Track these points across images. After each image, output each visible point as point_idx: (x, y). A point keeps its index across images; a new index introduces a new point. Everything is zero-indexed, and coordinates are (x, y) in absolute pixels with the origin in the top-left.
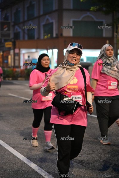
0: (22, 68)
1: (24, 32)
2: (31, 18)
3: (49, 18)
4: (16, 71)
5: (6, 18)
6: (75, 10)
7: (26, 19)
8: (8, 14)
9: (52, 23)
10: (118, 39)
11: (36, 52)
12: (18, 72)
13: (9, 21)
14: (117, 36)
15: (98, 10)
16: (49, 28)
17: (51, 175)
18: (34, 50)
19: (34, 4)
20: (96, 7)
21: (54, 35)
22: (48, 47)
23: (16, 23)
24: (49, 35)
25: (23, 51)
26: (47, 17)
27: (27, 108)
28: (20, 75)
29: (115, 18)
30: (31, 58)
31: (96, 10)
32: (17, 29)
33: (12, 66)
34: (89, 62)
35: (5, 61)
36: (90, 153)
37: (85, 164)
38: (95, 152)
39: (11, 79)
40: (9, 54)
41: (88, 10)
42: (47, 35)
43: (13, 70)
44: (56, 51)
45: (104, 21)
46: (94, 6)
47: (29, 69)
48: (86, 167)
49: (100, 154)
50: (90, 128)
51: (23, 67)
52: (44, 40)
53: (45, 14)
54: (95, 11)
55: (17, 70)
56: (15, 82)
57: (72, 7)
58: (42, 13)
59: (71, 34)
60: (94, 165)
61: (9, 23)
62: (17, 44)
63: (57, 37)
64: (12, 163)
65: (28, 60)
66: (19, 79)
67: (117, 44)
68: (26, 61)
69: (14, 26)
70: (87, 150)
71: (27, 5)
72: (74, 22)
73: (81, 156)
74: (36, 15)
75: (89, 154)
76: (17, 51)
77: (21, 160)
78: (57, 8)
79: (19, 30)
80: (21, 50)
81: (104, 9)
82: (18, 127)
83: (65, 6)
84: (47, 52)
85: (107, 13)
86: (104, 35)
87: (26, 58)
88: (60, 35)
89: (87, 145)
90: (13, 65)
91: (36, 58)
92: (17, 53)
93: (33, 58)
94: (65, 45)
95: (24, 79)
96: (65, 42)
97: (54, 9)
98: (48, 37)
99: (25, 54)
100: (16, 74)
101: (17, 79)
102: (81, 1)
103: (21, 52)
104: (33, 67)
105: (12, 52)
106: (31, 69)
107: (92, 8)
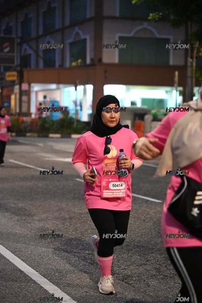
0: (33, 116)
1: (38, 56)
2: (49, 31)
3: (80, 32)
4: (23, 122)
5: (8, 31)
6: (122, 18)
7: (41, 32)
8: (11, 25)
9: (85, 40)
10: (194, 68)
11: (58, 88)
12: (27, 122)
13: (13, 36)
15: (161, 19)
16: (79, 49)
17: (75, 301)
18: (54, 86)
19: (55, 8)
20: (157, 13)
21: (88, 61)
22: (78, 82)
23: (25, 39)
24: (80, 61)
25: (36, 87)
26: (77, 29)
27: (40, 185)
28: (29, 128)
29: (190, 33)
30: (48, 99)
31: (157, 19)
32: (25, 50)
33: (16, 113)
34: (145, 107)
35: (6, 104)
36: (142, 263)
37: (132, 282)
38: (151, 261)
39: (14, 134)
40: (12, 91)
41: (146, 20)
42: (76, 60)
43: (18, 120)
44: (90, 88)
45: (171, 38)
46: (155, 13)
47: (45, 119)
48: (134, 287)
49: (158, 264)
50: (144, 220)
51: (36, 115)
52: (71, 68)
53: (72, 25)
54: (156, 21)
55: (25, 119)
56: (20, 140)
57: (118, 14)
58: (67, 23)
59: (116, 61)
60: (148, 284)
61: (13, 38)
62: (25, 74)
63: (93, 64)
64: (10, 278)
65: (44, 102)
66: (28, 134)
67: (192, 77)
68: (40, 104)
69: (20, 44)
71: (43, 9)
72: (120, 38)
73: (126, 267)
74: (58, 25)
75: (141, 265)
76: (25, 86)
77: (25, 274)
78: (93, 14)
79: (30, 52)
80: (32, 85)
81: (172, 17)
83: (107, 12)
84: (76, 89)
85: (176, 24)
86: (171, 63)
87: (41, 99)
88: (97, 61)
90: (18, 111)
91: (58, 99)
92: (26, 91)
93: (52, 100)
94: (106, 78)
95: (36, 135)
96: (106, 72)
97: (88, 16)
98: (77, 64)
99: (39, 93)
100: (23, 125)
101: (24, 136)
102: (134, 2)
103: (32, 89)
104: (51, 116)
105: (17, 88)
106: (47, 117)
107: (151, 15)
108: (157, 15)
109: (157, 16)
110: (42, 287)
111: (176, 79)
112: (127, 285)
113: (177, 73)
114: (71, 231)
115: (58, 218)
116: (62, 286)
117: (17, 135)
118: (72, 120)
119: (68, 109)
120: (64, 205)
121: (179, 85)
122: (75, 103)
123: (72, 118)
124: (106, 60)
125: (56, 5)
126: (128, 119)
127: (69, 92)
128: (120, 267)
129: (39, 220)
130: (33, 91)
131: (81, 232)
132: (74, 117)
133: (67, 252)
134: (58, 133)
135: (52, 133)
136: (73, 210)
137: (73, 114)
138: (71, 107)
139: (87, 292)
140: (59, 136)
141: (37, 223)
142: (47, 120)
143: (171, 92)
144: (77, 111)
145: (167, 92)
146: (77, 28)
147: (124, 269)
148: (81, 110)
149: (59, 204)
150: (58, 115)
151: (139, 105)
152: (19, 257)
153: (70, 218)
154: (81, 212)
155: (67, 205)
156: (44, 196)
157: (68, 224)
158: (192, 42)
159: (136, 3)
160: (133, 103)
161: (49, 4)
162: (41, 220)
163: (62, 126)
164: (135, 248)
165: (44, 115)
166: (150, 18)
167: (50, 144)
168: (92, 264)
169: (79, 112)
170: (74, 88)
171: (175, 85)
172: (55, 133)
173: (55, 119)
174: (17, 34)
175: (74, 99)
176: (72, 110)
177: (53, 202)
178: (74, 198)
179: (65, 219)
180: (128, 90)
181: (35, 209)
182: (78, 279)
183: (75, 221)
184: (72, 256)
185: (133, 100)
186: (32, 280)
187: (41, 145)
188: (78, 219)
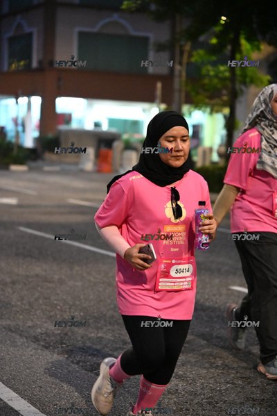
3: (24, 23)
6: (84, 5)
9: (30, 35)
10: (184, 78)
14: (180, 71)
16: (21, 47)
17: (25, 399)
21: (35, 64)
22: (20, 92)
24: (22, 63)
29: (178, 30)
31: (134, 9)
34: (114, 130)
36: (118, 346)
41: (116, 8)
42: (17, 62)
44: (37, 101)
45: (152, 37)
52: (10, 73)
53: (13, 13)
54: (132, 12)
58: (6, 10)
63: (41, 69)
67: (180, 91)
70: (110, 340)
72: (82, 35)
81: (153, 7)
84: (17, 102)
85: (159, 17)
86: (151, 70)
88: (48, 64)
89: (109, 327)
94: (59, 87)
96: (59, 80)
98: (19, 66)
107: (125, 3)
108: (135, 3)
109: (134, 5)
111: (159, 92)
113: (159, 85)
116: (5, 378)
118: (11, 147)
119: (4, 130)
121: (163, 101)
122: (15, 121)
123: (10, 143)
126: (90, 146)
127: (7, 106)
131: (29, 302)
132: (14, 140)
133: (11, 330)
136: (16, 270)
137: (12, 137)
138: (10, 127)
139: (41, 387)
144: (17, 133)
145: (144, 111)
146: (19, 17)
148: (24, 131)
151: (105, 127)
153: (13, 283)
154: (28, 274)
157: (9, 290)
158: (183, 43)
160: (97, 125)
164: (106, 326)
168: (47, 348)
169: (21, 134)
171: (158, 101)
175: (14, 115)
176: (11, 131)
179: (5, 284)
180: (90, 105)
182: (28, 368)
183: (20, 287)
184: (18, 337)
185: (96, 121)
188: (25, 284)
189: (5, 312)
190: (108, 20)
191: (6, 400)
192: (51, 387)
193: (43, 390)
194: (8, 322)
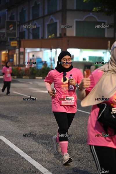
0: (27, 67)
1: (29, 32)
2: (36, 17)
3: (53, 18)
4: (21, 70)
5: (12, 18)
6: (78, 10)
7: (31, 18)
8: (14, 14)
9: (56, 23)
11: (41, 51)
12: (23, 70)
13: (15, 20)
15: (101, 11)
16: (53, 28)
17: (51, 172)
18: (38, 49)
19: (39, 4)
20: (98, 7)
21: (58, 35)
22: (52, 47)
23: (22, 23)
25: (28, 50)
27: (31, 106)
28: (24, 73)
30: (35, 57)
31: (98, 11)
32: (22, 29)
33: (17, 65)
34: (91, 61)
35: (11, 60)
37: (84, 162)
39: (15, 77)
40: (14, 52)
41: (91, 11)
42: (51, 35)
43: (18, 69)
45: (106, 21)
46: (96, 7)
47: (33, 68)
48: (85, 165)
51: (28, 66)
52: (48, 39)
53: (49, 14)
54: (97, 12)
55: (22, 68)
56: (19, 80)
57: (75, 8)
58: (46, 13)
59: (74, 35)
60: (93, 163)
61: (15, 22)
62: (22, 43)
63: (61, 37)
65: (33, 59)
66: (24, 77)
69: (19, 26)
70: (86, 148)
71: (32, 5)
72: (77, 22)
73: (80, 153)
74: (41, 14)
76: (22, 50)
78: (61, 8)
80: (26, 49)
81: (106, 10)
82: (21, 124)
83: (69, 7)
84: (51, 51)
85: (109, 14)
86: (106, 36)
87: (31, 57)
88: (63, 34)
90: (18, 63)
91: (41, 57)
92: (22, 52)
93: (38, 57)
94: (68, 44)
95: (28, 77)
96: (68, 41)
97: (58, 9)
98: (52, 36)
99: (30, 53)
100: (21, 72)
101: (22, 78)
102: (84, 1)
103: (26, 51)
104: (37, 66)
105: (17, 50)
106: (35, 67)
107: (94, 8)
108: (98, 8)
110: (32, 165)
111: (109, 45)
112: (80, 164)
113: (109, 42)
114: (49, 132)
115: (41, 125)
116: (43, 164)
117: (18, 78)
118: (49, 69)
119: (46, 63)
120: (44, 118)
122: (51, 59)
123: (49, 68)
124: (68, 34)
125: (39, 3)
126: (81, 68)
127: (47, 53)
128: (77, 153)
129: (30, 126)
130: (26, 52)
131: (54, 133)
132: (50, 67)
133: (46, 144)
134: (41, 76)
135: (37, 76)
136: (50, 120)
137: (49, 65)
138: (48, 61)
139: (57, 167)
140: (41, 78)
141: (29, 128)
142: (34, 69)
143: (106, 53)
144: (51, 64)
145: (103, 53)
146: (51, 16)
147: (79, 154)
148: (54, 63)
149: (42, 117)
150: (41, 66)
151: (87, 60)
152: (19, 148)
153: (48, 125)
154: (54, 121)
155: (46, 117)
156: (33, 112)
157: (47, 128)
159: (85, 2)
160: (84, 59)
161: (36, 2)
162: (31, 126)
163: (43, 72)
164: (85, 143)
165: (33, 66)
166: (94, 10)
167: (36, 82)
169: (53, 64)
170: (50, 50)
171: (108, 49)
172: (39, 76)
173: (39, 68)
174: (17, 20)
175: (50, 57)
176: (49, 63)
177: (38, 116)
178: (50, 114)
179: (45, 126)
180: (81, 51)
181: (28, 120)
182: (53, 160)
183: (51, 127)
184: (49, 147)
185: (84, 57)
186: (26, 160)
187: (31, 83)
188: (53, 125)
189: (44, 137)
190: (87, 16)
191: (43, 173)
192: (62, 168)
193: (58, 168)
194: (45, 141)
